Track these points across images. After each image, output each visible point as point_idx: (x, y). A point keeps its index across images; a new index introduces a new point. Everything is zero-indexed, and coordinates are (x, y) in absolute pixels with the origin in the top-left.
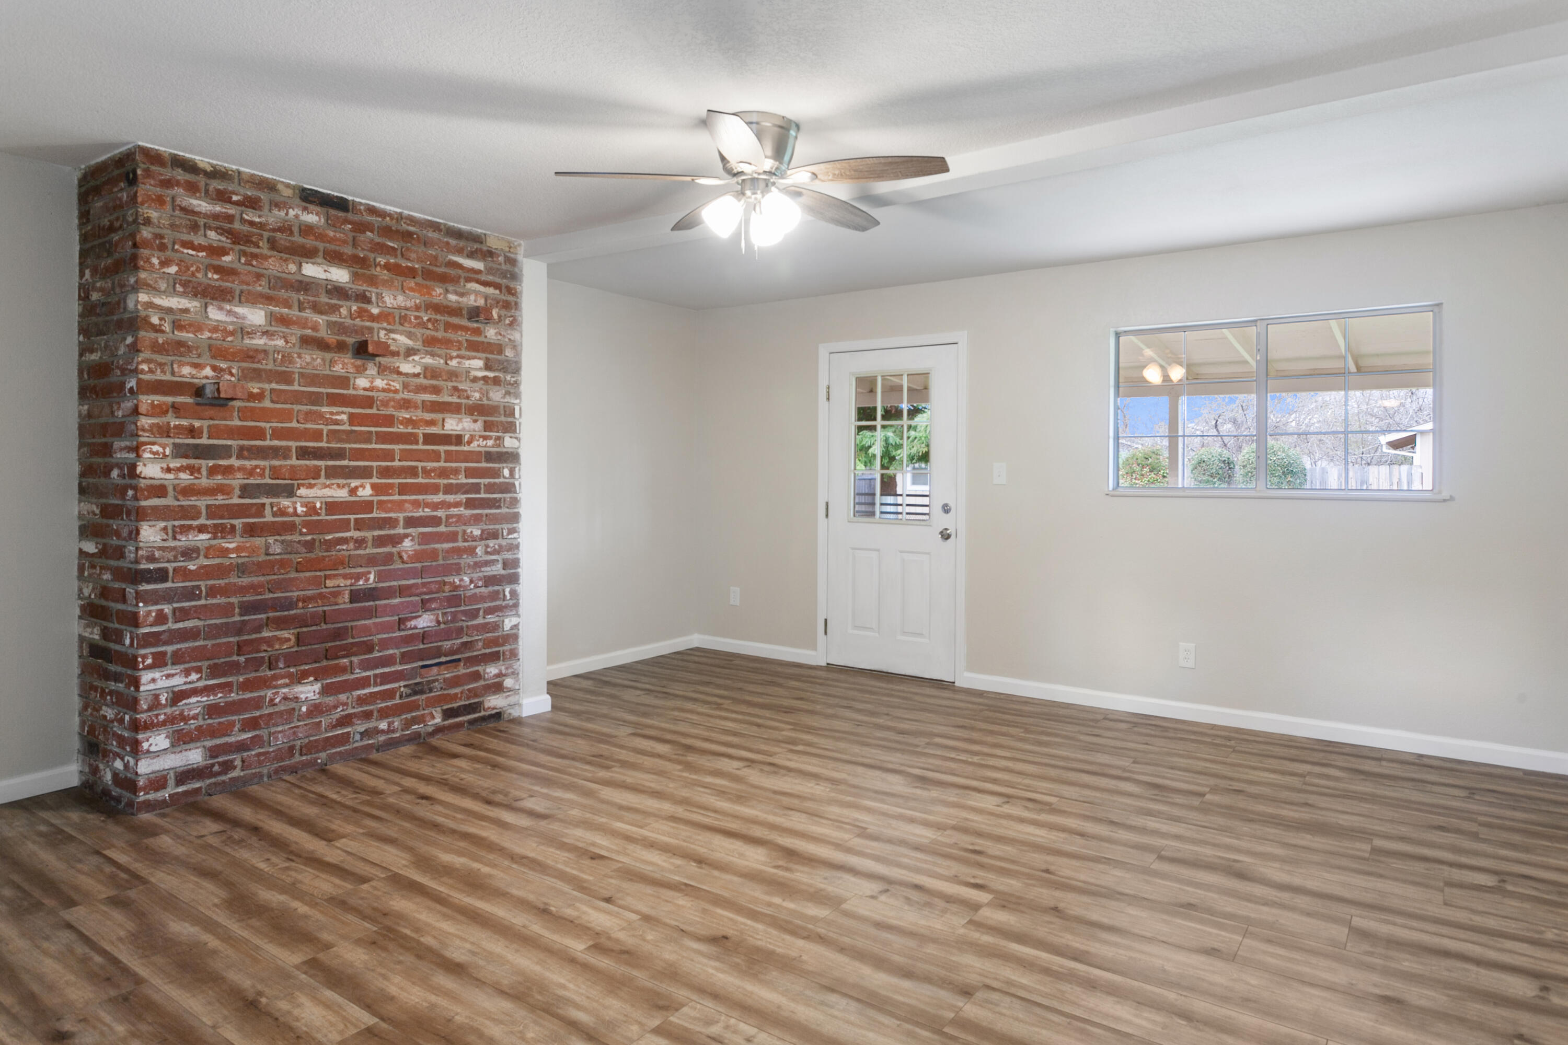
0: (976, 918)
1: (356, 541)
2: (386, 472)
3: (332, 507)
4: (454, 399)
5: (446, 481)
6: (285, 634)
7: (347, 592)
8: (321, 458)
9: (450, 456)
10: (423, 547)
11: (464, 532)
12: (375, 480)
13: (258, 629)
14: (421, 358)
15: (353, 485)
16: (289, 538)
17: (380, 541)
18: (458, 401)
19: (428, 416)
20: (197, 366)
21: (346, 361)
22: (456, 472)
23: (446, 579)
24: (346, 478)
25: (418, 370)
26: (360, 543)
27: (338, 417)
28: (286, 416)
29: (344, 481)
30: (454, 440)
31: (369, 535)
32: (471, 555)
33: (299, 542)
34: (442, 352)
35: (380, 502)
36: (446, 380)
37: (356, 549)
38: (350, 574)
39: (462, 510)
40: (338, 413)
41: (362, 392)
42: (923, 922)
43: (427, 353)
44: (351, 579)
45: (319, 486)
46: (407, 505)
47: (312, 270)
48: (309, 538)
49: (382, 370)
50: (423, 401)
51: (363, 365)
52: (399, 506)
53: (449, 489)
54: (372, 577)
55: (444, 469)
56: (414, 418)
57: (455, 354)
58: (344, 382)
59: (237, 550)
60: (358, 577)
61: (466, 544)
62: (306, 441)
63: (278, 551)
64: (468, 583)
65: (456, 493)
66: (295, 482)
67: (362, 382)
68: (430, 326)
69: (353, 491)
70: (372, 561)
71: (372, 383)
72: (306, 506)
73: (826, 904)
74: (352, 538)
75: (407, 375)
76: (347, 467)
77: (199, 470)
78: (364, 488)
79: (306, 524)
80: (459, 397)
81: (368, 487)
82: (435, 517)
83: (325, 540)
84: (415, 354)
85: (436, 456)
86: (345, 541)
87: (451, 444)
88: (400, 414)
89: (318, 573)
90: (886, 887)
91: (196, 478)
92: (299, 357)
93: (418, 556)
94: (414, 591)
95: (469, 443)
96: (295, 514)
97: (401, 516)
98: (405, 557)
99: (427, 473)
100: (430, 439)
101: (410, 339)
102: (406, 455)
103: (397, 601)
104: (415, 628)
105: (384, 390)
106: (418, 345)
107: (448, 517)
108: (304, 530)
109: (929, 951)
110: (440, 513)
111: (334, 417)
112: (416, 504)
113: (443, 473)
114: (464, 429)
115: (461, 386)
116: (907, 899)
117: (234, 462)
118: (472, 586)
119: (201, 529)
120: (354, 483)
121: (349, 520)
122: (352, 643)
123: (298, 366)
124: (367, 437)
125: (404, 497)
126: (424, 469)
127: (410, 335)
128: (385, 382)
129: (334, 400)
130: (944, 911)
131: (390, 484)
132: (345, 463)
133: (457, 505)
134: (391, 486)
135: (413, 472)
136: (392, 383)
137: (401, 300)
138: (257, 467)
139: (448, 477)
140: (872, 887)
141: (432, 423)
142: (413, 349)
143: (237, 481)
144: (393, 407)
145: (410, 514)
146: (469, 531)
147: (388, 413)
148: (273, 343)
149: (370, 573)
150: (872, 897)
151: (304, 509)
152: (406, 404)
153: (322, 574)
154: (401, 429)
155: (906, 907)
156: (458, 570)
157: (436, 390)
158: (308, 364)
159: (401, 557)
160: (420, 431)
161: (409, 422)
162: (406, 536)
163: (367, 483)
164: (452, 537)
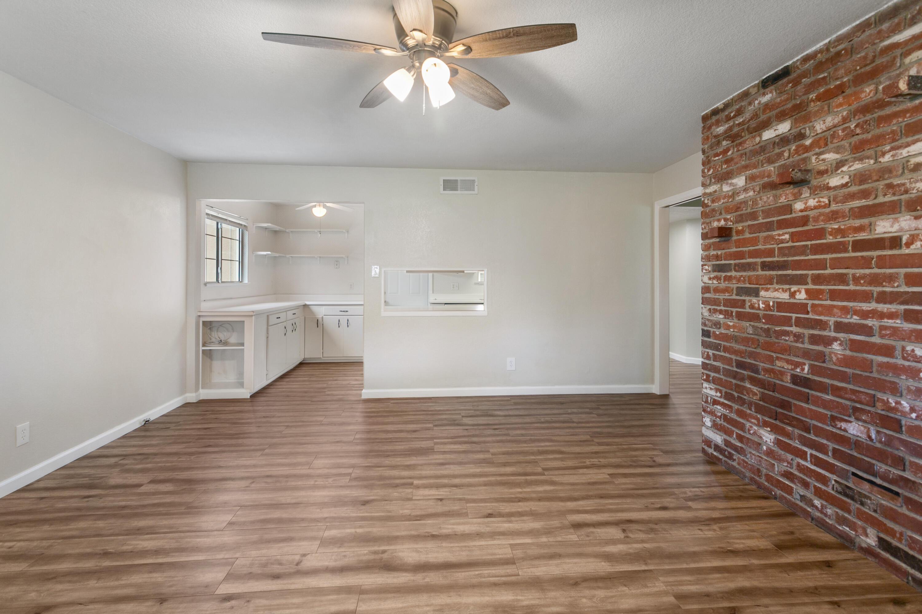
0: (229, 568)
1: (795, 335)
2: (817, 280)
3: (781, 306)
4: (889, 198)
5: (880, 289)
6: (755, 389)
7: (789, 374)
8: (773, 269)
9: (882, 262)
10: (855, 354)
11: (903, 348)
12: (811, 286)
13: (743, 379)
14: (850, 167)
15: (792, 290)
16: (756, 324)
17: (814, 340)
18: (895, 198)
19: (857, 223)
20: (719, 220)
21: (788, 192)
22: (891, 278)
23: (879, 395)
24: (790, 284)
25: (846, 179)
26: (798, 337)
27: (783, 237)
28: (754, 242)
29: (787, 287)
30: (887, 243)
31: (807, 332)
32: (913, 378)
33: (761, 328)
34: (871, 152)
35: (813, 306)
36: (878, 180)
37: (796, 341)
38: (791, 360)
39: (898, 323)
40: (783, 234)
41: (800, 214)
42: (264, 551)
43: (855, 159)
44: (792, 364)
45: (772, 290)
46: (835, 310)
47: (768, 135)
48: (766, 327)
49: (815, 191)
50: (851, 209)
51: (799, 190)
52: (829, 310)
53: (882, 298)
54: (806, 368)
55: (876, 275)
56: (843, 227)
57: (888, 148)
58: (788, 209)
59: (734, 327)
60: (797, 365)
61: (907, 363)
62: (765, 257)
63: (751, 332)
64: (908, 409)
65: (891, 303)
66: (761, 286)
67: (799, 206)
68: (858, 131)
69: (793, 295)
70: (806, 354)
71: (806, 204)
72: (764, 304)
73: (330, 539)
74: (792, 332)
75: (835, 188)
76: (789, 275)
77: (720, 279)
78: (800, 292)
79: (765, 316)
80: (894, 194)
81: (803, 292)
82: (866, 326)
83: (775, 330)
84: (843, 166)
85: (866, 263)
86: (787, 333)
87: (883, 248)
88: (830, 226)
89: (772, 354)
90: (299, 567)
91: (719, 283)
92: (761, 200)
93: (846, 361)
94: (842, 393)
95: (908, 245)
96: (759, 309)
97: (831, 320)
98: (834, 359)
99: (856, 280)
100: (859, 245)
101: (838, 153)
102: (836, 263)
103: (829, 397)
104: (845, 430)
105: (815, 208)
106: (846, 155)
107: (882, 328)
108: (764, 321)
109: (255, 536)
110: (869, 322)
111: (781, 238)
112: (845, 310)
113: (875, 280)
114: (901, 230)
115: (896, 181)
116: (280, 564)
117: (733, 273)
118: (914, 415)
119: (721, 312)
120: (794, 288)
121: (791, 317)
122: (793, 417)
123: (760, 205)
124: (803, 251)
125: (835, 303)
126: (854, 275)
127: (837, 150)
128: (816, 200)
129: (782, 224)
130: (252, 565)
131: (820, 289)
132: (789, 272)
133: (892, 316)
134: (821, 292)
135: (842, 279)
136: (822, 200)
137: (830, 121)
138: (742, 276)
139: (881, 285)
140: (310, 563)
141: (861, 229)
142: (841, 161)
143: (734, 285)
144: (822, 221)
145: (839, 320)
146: (909, 348)
147: (820, 227)
148: (748, 195)
149: (805, 364)
150: (304, 555)
151: (764, 306)
152: (834, 216)
153: (774, 355)
154: (830, 239)
155: (279, 557)
156: (895, 390)
157: (865, 194)
158: (765, 202)
159: (831, 358)
160: (850, 239)
161: (839, 231)
162: (836, 339)
163: (803, 288)
164: (888, 351)
